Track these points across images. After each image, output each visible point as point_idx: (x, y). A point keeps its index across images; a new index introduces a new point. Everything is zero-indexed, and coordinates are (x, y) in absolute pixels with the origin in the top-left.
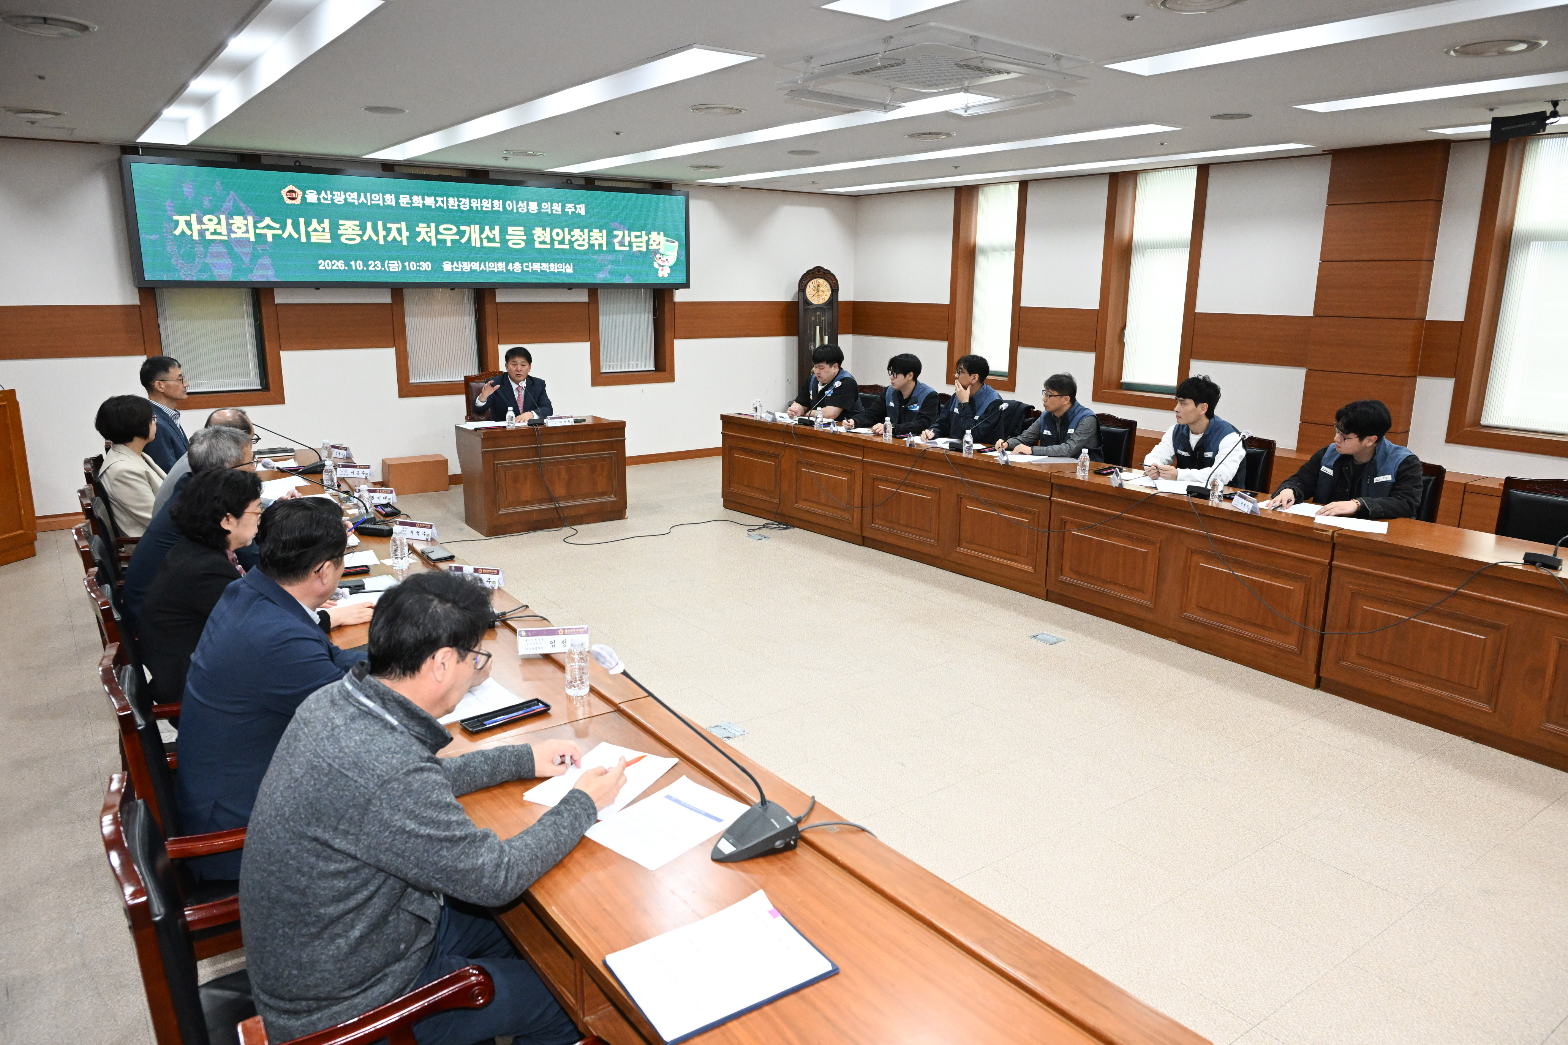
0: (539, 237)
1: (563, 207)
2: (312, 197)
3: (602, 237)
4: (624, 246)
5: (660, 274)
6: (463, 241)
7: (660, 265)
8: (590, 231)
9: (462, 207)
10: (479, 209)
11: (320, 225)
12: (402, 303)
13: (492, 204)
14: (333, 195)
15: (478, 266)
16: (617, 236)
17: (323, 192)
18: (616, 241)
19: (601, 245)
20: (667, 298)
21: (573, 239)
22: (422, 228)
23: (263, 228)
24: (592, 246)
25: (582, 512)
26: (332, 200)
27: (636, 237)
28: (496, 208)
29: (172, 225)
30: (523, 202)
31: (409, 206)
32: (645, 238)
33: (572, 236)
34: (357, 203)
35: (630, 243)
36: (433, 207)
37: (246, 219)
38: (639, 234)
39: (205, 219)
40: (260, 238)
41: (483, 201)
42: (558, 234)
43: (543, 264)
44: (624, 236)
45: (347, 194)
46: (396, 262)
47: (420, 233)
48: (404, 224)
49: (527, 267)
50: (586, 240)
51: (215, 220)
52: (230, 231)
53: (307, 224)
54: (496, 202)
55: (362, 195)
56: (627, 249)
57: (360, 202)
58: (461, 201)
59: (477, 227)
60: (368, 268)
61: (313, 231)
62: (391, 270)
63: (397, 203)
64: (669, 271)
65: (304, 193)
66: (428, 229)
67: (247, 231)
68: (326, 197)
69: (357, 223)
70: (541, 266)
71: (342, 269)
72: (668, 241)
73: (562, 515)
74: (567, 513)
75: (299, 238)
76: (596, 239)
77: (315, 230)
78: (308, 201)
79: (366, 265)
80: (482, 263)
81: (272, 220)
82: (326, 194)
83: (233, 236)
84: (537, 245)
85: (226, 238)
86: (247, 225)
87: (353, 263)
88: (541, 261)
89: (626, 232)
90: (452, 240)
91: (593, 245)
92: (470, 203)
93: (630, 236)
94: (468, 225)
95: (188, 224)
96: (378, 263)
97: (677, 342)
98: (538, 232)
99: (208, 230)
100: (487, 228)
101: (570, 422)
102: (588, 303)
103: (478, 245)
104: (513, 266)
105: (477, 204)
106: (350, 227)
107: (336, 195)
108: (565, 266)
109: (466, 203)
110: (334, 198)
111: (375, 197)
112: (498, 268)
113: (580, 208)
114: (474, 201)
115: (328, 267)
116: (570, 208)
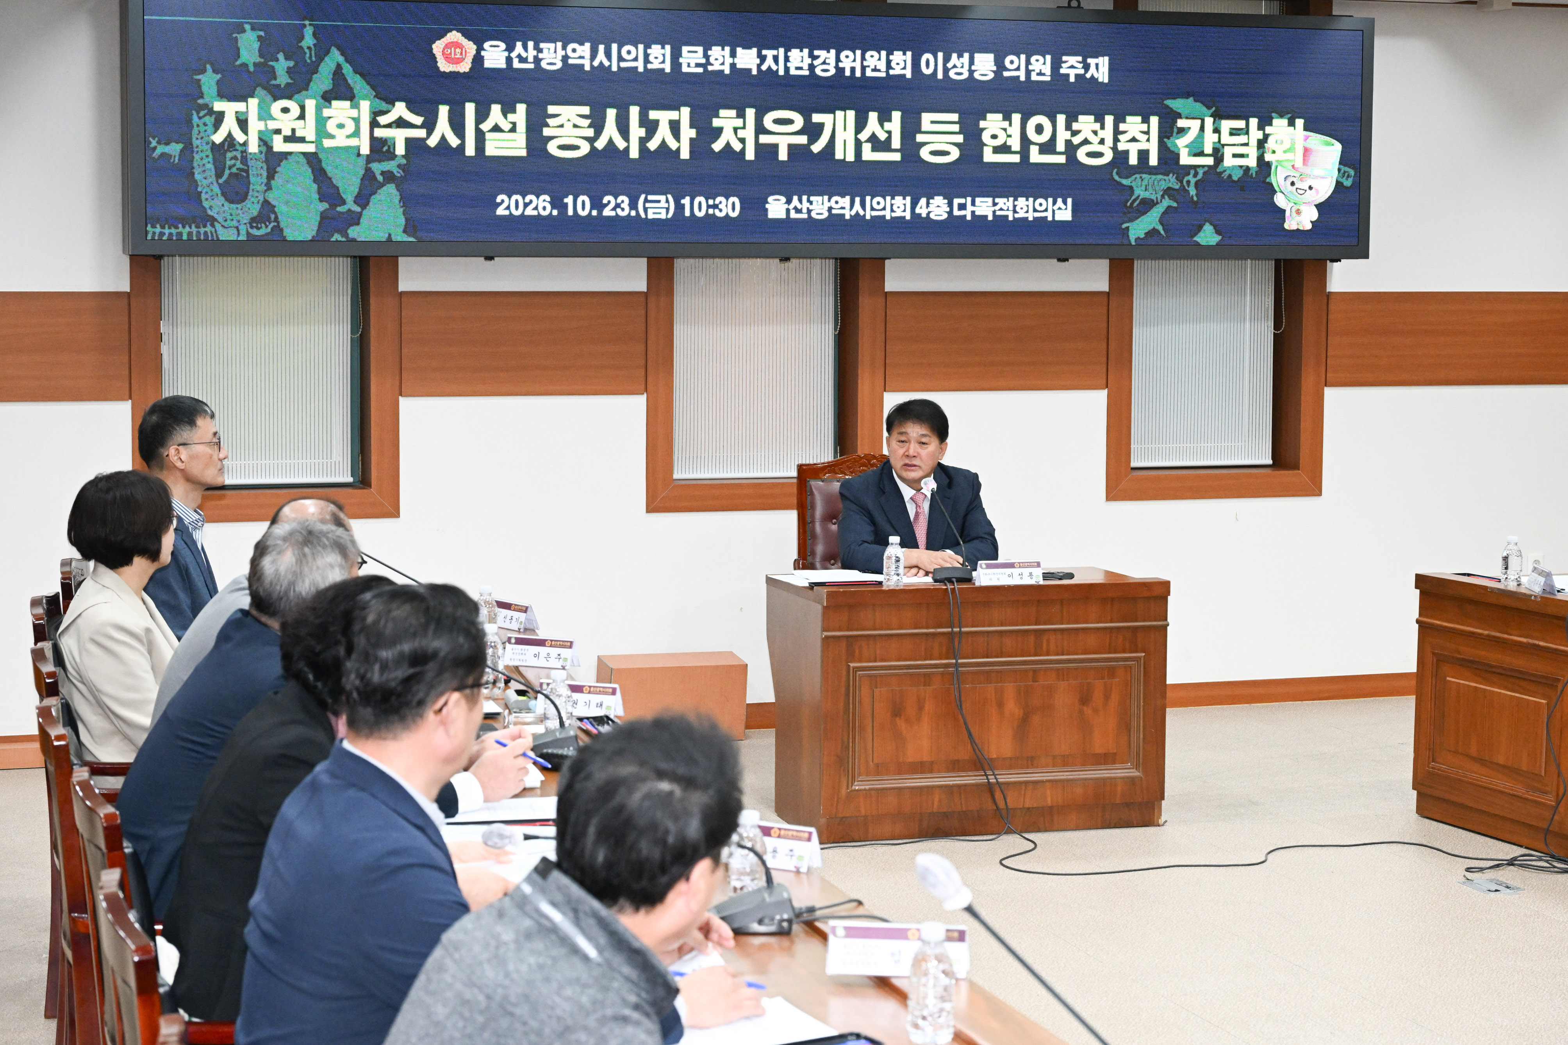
0: (994, 137)
1: (1056, 65)
2: (494, 57)
3: (1147, 133)
4: (1201, 154)
5: (1291, 222)
6: (817, 148)
7: (1291, 202)
8: (1120, 119)
9: (818, 71)
10: (858, 74)
11: (506, 117)
12: (670, 293)
13: (889, 62)
14: (540, 51)
15: (848, 206)
16: (1182, 131)
17: (519, 45)
18: (1182, 142)
19: (1143, 155)
20: (1308, 285)
21: (1076, 140)
22: (726, 119)
23: (389, 126)
24: (1121, 157)
25: (1050, 798)
26: (537, 60)
27: (1234, 132)
28: (896, 71)
29: (209, 120)
30: (960, 56)
31: (700, 70)
32: (1256, 135)
33: (1075, 133)
34: (587, 68)
35: (1218, 146)
36: (755, 72)
37: (355, 106)
38: (1240, 124)
39: (276, 108)
40: (382, 146)
41: (868, 54)
42: (1039, 129)
43: (1001, 201)
44: (1202, 128)
45: (571, 46)
46: (662, 198)
47: (720, 130)
48: (686, 111)
49: (962, 207)
50: (1109, 142)
51: (295, 110)
52: (322, 131)
53: (482, 116)
54: (898, 57)
55: (601, 48)
56: (1210, 161)
57: (596, 63)
58: (818, 57)
59: (851, 114)
60: (600, 212)
61: (491, 131)
62: (651, 216)
63: (676, 64)
64: (1314, 215)
65: (480, 48)
66: (739, 122)
67: (356, 134)
68: (524, 54)
69: (586, 110)
70: (995, 204)
71: (545, 213)
73: (1002, 805)
74: (1014, 800)
75: (462, 147)
76: (1134, 140)
77: (496, 129)
78: (487, 64)
79: (597, 204)
80: (857, 200)
81: (409, 108)
82: (525, 48)
83: (327, 143)
84: (989, 156)
85: (310, 148)
86: (357, 120)
87: (569, 200)
88: (994, 193)
89: (1209, 122)
90: (791, 147)
91: (1126, 153)
92: (838, 60)
93: (1217, 131)
94: (832, 111)
95: (242, 119)
96: (624, 200)
97: (1331, 395)
98: (992, 123)
100: (873, 116)
101: (1033, 578)
102: (1108, 294)
103: (850, 157)
104: (928, 206)
105: (854, 60)
106: (569, 120)
107: (545, 51)
108: (1054, 203)
109: (827, 61)
110: (540, 56)
111: (629, 52)
112: (892, 211)
113: (1097, 65)
114: (847, 57)
115: (517, 207)
116: (1072, 67)
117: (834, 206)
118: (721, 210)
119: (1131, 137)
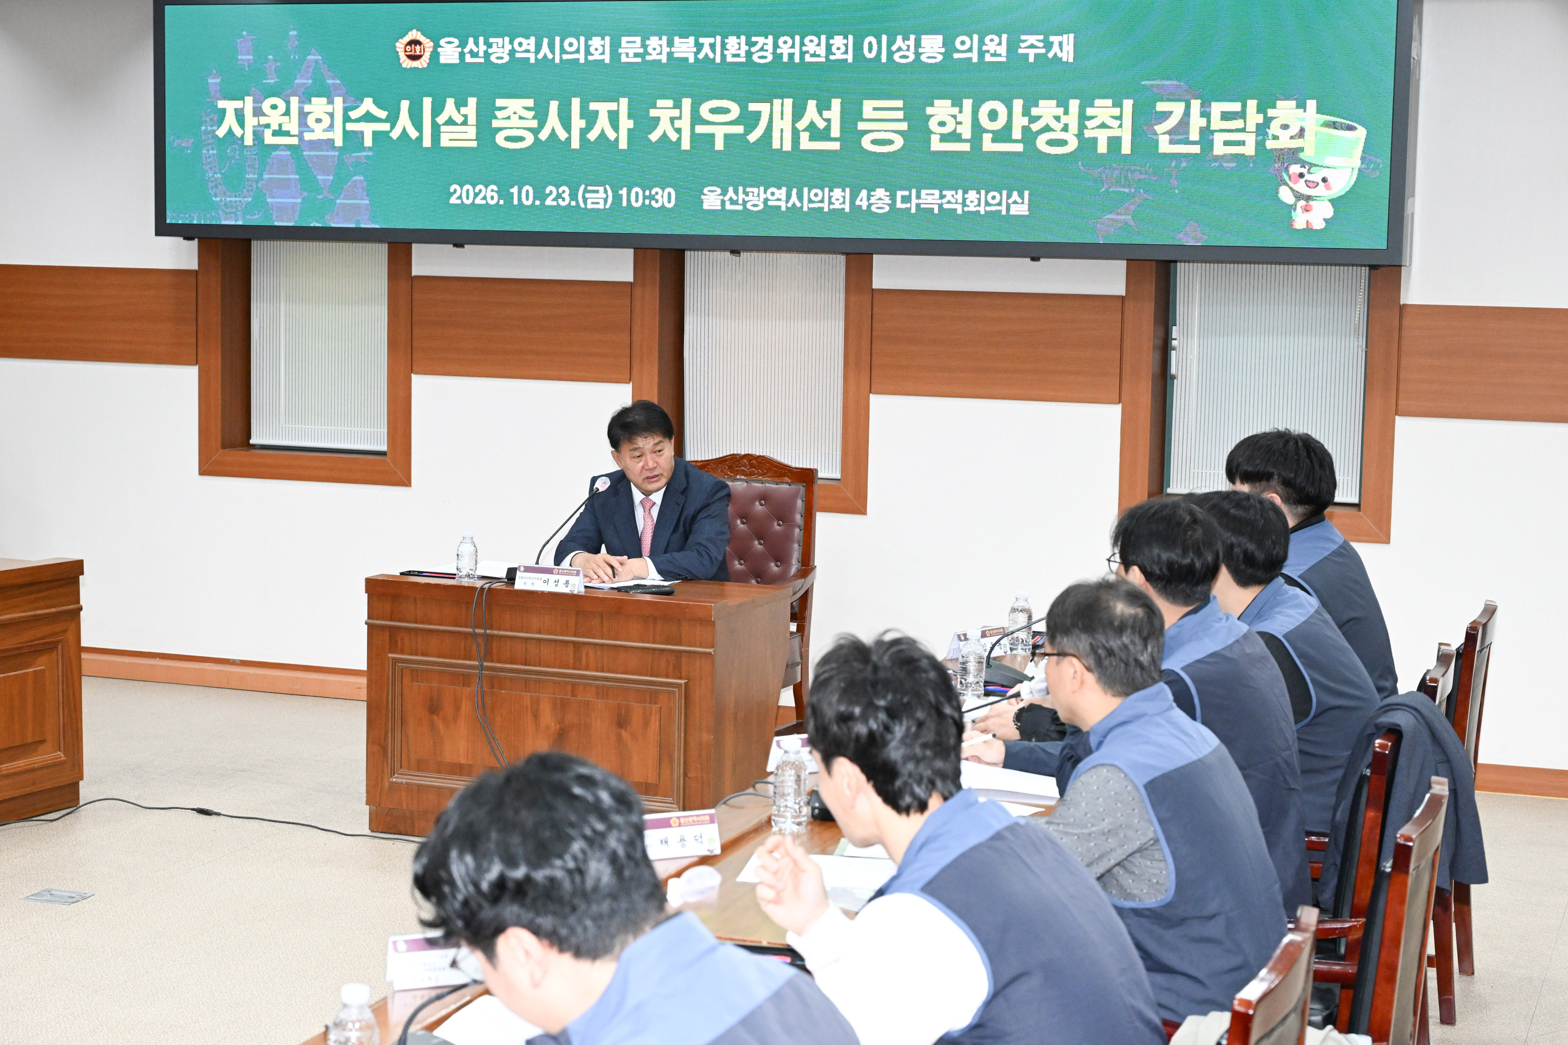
0: (942, 124)
1: (1013, 45)
2: (449, 53)
3: (1120, 118)
4: (1188, 142)
5: (1300, 220)
6: (753, 137)
7: (1299, 196)
8: (1087, 102)
9: (755, 58)
10: (797, 59)
11: (459, 110)
13: (829, 47)
14: (490, 45)
15: (784, 197)
16: (1165, 115)
18: (1160, 128)
19: (1114, 143)
21: (1035, 127)
22: (663, 110)
24: (1087, 145)
26: (487, 55)
27: (1226, 116)
28: (838, 56)
29: (216, 118)
30: (906, 38)
31: (639, 60)
33: (1035, 119)
34: (532, 61)
35: (1206, 132)
36: (691, 60)
37: (331, 102)
38: (1236, 107)
39: (266, 105)
40: (353, 139)
41: (807, 39)
42: (993, 115)
43: (948, 194)
44: (1187, 114)
45: (517, 41)
46: (601, 189)
47: (657, 119)
48: (624, 102)
49: (906, 199)
50: (1074, 128)
51: (282, 107)
52: (303, 126)
53: (437, 110)
54: (838, 41)
55: (545, 41)
56: (1196, 149)
57: (540, 56)
58: (756, 43)
59: (789, 102)
60: (543, 202)
61: (444, 124)
62: (590, 206)
63: (615, 54)
64: (1329, 212)
65: (437, 45)
66: (676, 113)
67: (331, 127)
68: (475, 50)
69: (530, 103)
70: (942, 197)
71: (493, 203)
72: (1334, 125)
75: (420, 139)
76: (1103, 126)
77: (450, 122)
78: (443, 60)
79: (540, 195)
80: (794, 191)
81: (377, 103)
82: (476, 44)
83: (308, 136)
84: (936, 145)
85: (294, 141)
86: (331, 115)
87: (515, 190)
88: (942, 184)
89: (1196, 104)
90: (727, 137)
91: (1095, 140)
92: (776, 46)
93: (1205, 114)
94: (768, 100)
95: (240, 115)
96: (565, 190)
97: (1400, 425)
98: (940, 110)
99: (268, 126)
100: (812, 105)
102: (1122, 298)
103: (787, 147)
104: (869, 199)
105: (793, 47)
106: (515, 113)
107: (494, 45)
108: (1009, 196)
109: (765, 47)
110: (490, 51)
111: (571, 45)
112: (830, 203)
113: (1061, 44)
114: (785, 42)
115: (468, 198)
116: (1032, 46)
117: (770, 197)
118: (657, 201)
119: (1099, 123)
